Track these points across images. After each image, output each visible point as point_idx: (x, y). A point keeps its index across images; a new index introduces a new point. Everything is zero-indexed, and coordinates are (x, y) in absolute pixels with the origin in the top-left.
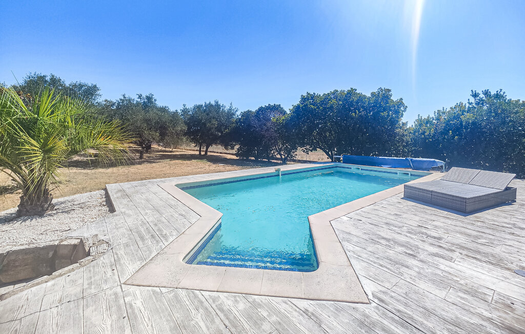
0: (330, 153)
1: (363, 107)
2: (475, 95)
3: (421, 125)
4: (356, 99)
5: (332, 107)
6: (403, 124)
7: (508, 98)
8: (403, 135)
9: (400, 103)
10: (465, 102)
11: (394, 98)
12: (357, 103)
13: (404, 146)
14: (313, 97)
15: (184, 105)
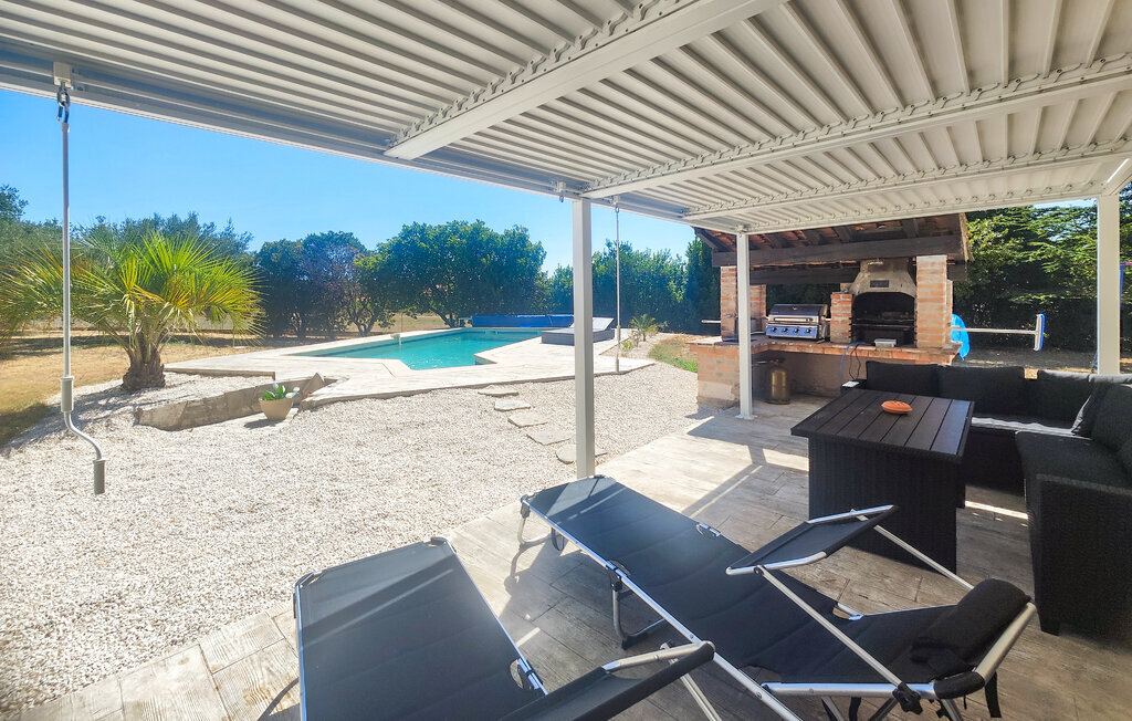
0: (448, 317)
1: (496, 250)
2: (609, 245)
3: (560, 276)
4: (485, 238)
5: (452, 247)
6: (543, 274)
7: (634, 250)
8: (543, 289)
9: (539, 248)
10: (601, 251)
11: (533, 240)
12: (488, 242)
13: (545, 303)
14: (423, 230)
15: (101, 219)
